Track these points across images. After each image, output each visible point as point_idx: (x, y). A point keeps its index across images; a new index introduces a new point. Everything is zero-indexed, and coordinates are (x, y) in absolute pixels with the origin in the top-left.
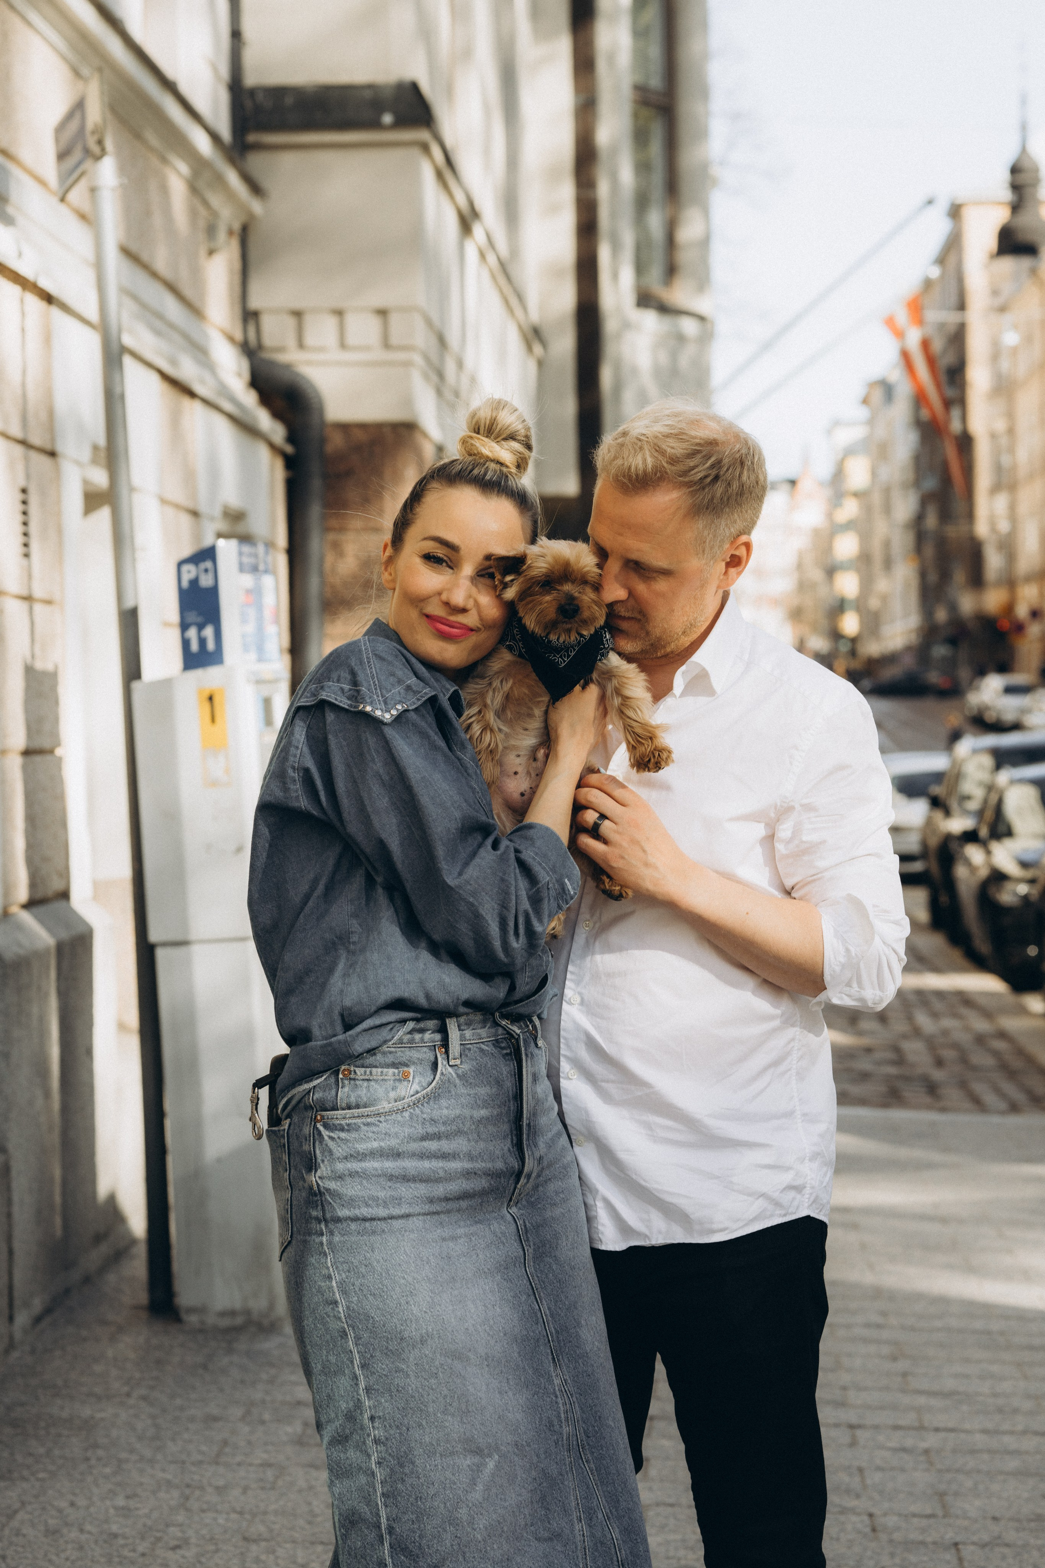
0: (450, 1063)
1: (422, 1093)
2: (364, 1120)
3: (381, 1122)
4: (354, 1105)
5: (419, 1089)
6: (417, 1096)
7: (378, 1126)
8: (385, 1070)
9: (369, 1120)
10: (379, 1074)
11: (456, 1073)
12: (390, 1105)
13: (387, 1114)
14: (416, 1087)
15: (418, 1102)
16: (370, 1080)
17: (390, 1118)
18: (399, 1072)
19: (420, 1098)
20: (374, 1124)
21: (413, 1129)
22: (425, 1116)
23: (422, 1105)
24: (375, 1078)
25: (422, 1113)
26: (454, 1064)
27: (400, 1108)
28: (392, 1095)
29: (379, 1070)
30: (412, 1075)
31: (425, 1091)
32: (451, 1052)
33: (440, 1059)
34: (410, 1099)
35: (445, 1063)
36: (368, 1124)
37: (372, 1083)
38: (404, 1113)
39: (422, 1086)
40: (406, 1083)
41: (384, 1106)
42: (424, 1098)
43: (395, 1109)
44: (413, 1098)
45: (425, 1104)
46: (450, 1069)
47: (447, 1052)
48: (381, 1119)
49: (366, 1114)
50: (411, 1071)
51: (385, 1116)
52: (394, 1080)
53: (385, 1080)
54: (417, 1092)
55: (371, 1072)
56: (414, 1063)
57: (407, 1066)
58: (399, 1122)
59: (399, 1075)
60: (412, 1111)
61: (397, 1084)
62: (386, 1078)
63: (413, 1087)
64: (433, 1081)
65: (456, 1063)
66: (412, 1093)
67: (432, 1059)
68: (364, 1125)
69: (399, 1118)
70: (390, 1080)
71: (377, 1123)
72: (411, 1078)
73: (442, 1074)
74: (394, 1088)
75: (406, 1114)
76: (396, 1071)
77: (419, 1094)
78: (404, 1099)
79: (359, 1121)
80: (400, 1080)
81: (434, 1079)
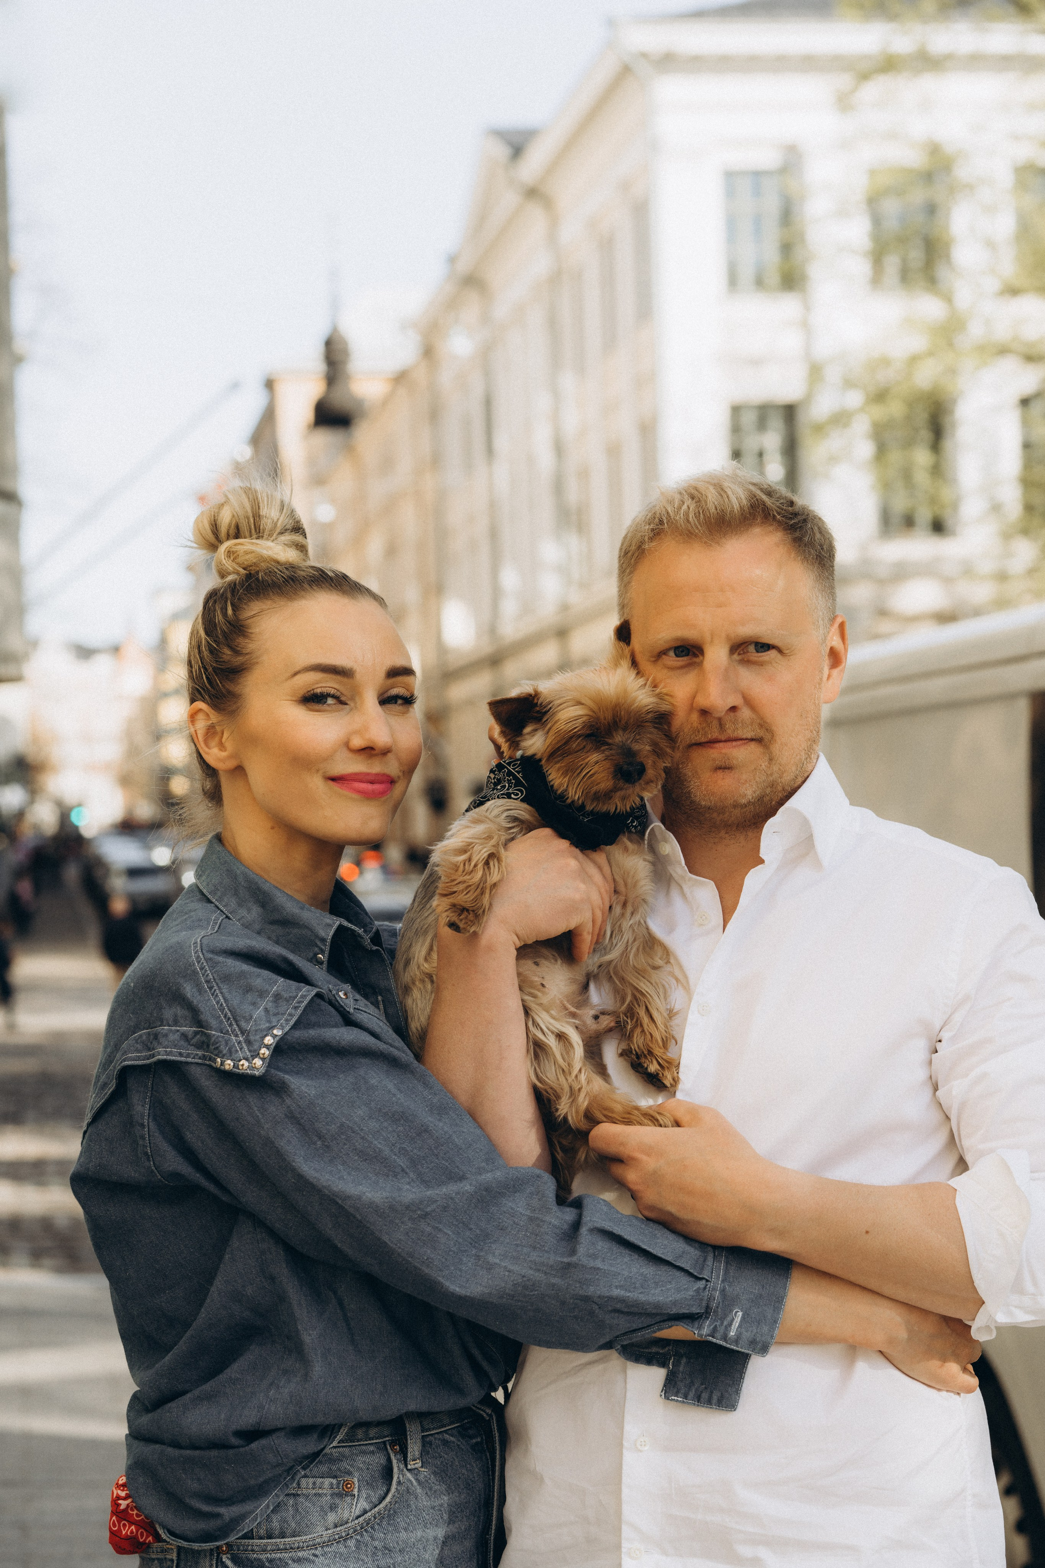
0: (409, 1467)
1: (373, 1511)
2: (293, 1554)
3: (315, 1556)
4: (277, 1532)
5: (368, 1508)
6: (366, 1516)
7: (313, 1562)
8: (319, 1480)
9: (300, 1554)
10: (311, 1486)
11: (416, 1479)
12: (329, 1532)
13: (324, 1545)
14: (363, 1504)
15: (368, 1524)
16: (298, 1495)
17: (326, 1549)
18: (338, 1484)
19: (370, 1519)
20: (307, 1559)
21: (361, 1562)
22: (376, 1543)
23: (372, 1528)
24: (304, 1492)
25: (372, 1537)
26: (413, 1467)
27: (344, 1534)
28: (332, 1518)
29: (311, 1480)
30: (357, 1486)
31: (376, 1509)
32: (410, 1450)
33: (394, 1462)
34: (356, 1522)
35: (402, 1466)
36: (299, 1560)
37: (301, 1499)
38: (349, 1541)
39: (371, 1502)
40: (348, 1499)
41: (320, 1533)
42: (375, 1518)
43: (337, 1537)
44: (361, 1519)
45: (376, 1527)
46: (409, 1475)
47: (404, 1452)
48: (317, 1552)
49: (296, 1545)
50: (356, 1480)
51: (322, 1547)
52: (332, 1495)
53: (320, 1495)
54: (365, 1512)
55: (298, 1484)
56: (359, 1469)
57: (349, 1473)
58: (341, 1554)
59: (338, 1487)
60: (358, 1537)
61: (337, 1501)
62: (320, 1491)
63: (359, 1505)
64: (386, 1494)
65: (416, 1466)
66: (358, 1513)
67: (383, 1461)
68: (294, 1561)
69: (342, 1549)
70: (326, 1495)
71: (311, 1557)
72: (356, 1492)
73: (399, 1483)
74: (333, 1508)
75: (351, 1543)
76: (334, 1481)
77: (369, 1514)
78: (347, 1523)
79: (286, 1555)
80: (340, 1495)
81: (388, 1491)
